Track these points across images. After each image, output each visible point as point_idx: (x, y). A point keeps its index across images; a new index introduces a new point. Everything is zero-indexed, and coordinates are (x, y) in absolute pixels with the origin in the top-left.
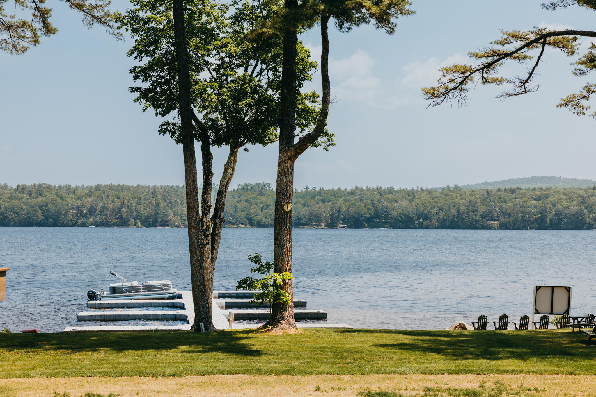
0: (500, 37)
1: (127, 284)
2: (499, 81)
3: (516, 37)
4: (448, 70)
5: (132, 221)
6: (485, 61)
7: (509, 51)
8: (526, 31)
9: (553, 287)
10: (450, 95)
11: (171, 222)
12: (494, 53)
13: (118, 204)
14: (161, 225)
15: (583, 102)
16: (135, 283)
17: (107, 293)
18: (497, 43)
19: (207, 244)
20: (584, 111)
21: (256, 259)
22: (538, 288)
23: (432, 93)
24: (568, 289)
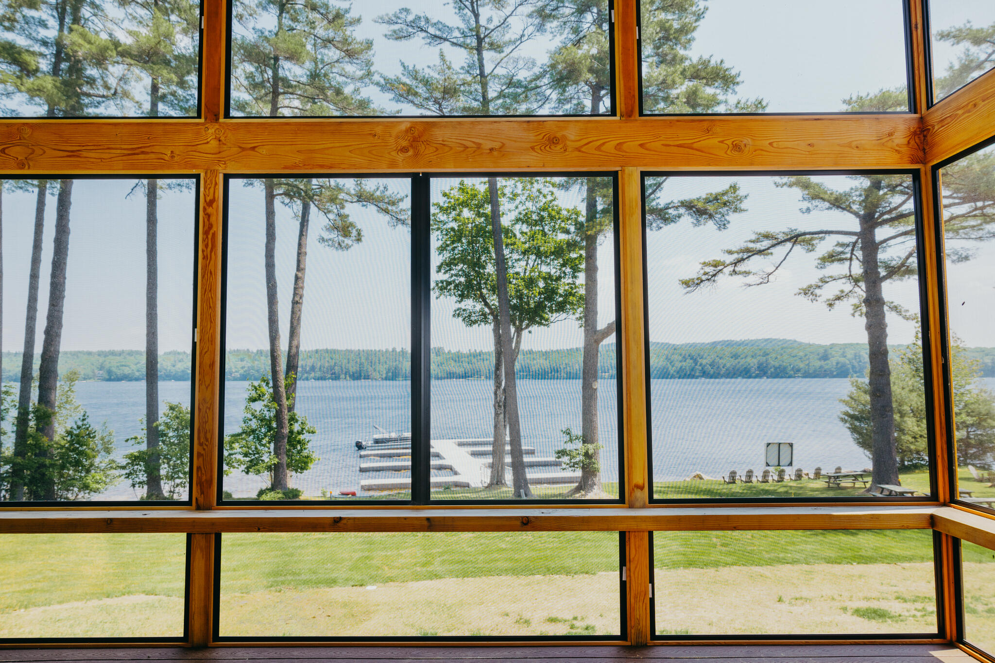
0: (753, 237)
1: (386, 436)
2: (747, 273)
3: (767, 236)
4: (705, 264)
5: (343, 376)
6: (735, 256)
7: (763, 248)
8: (777, 231)
9: (780, 444)
10: (702, 285)
11: (371, 376)
12: (748, 250)
13: (332, 363)
14: (364, 379)
15: (818, 291)
16: (393, 435)
17: (370, 443)
18: (751, 241)
19: (501, 413)
20: (818, 298)
21: (568, 432)
22: (768, 445)
23: (686, 283)
24: (791, 445)
